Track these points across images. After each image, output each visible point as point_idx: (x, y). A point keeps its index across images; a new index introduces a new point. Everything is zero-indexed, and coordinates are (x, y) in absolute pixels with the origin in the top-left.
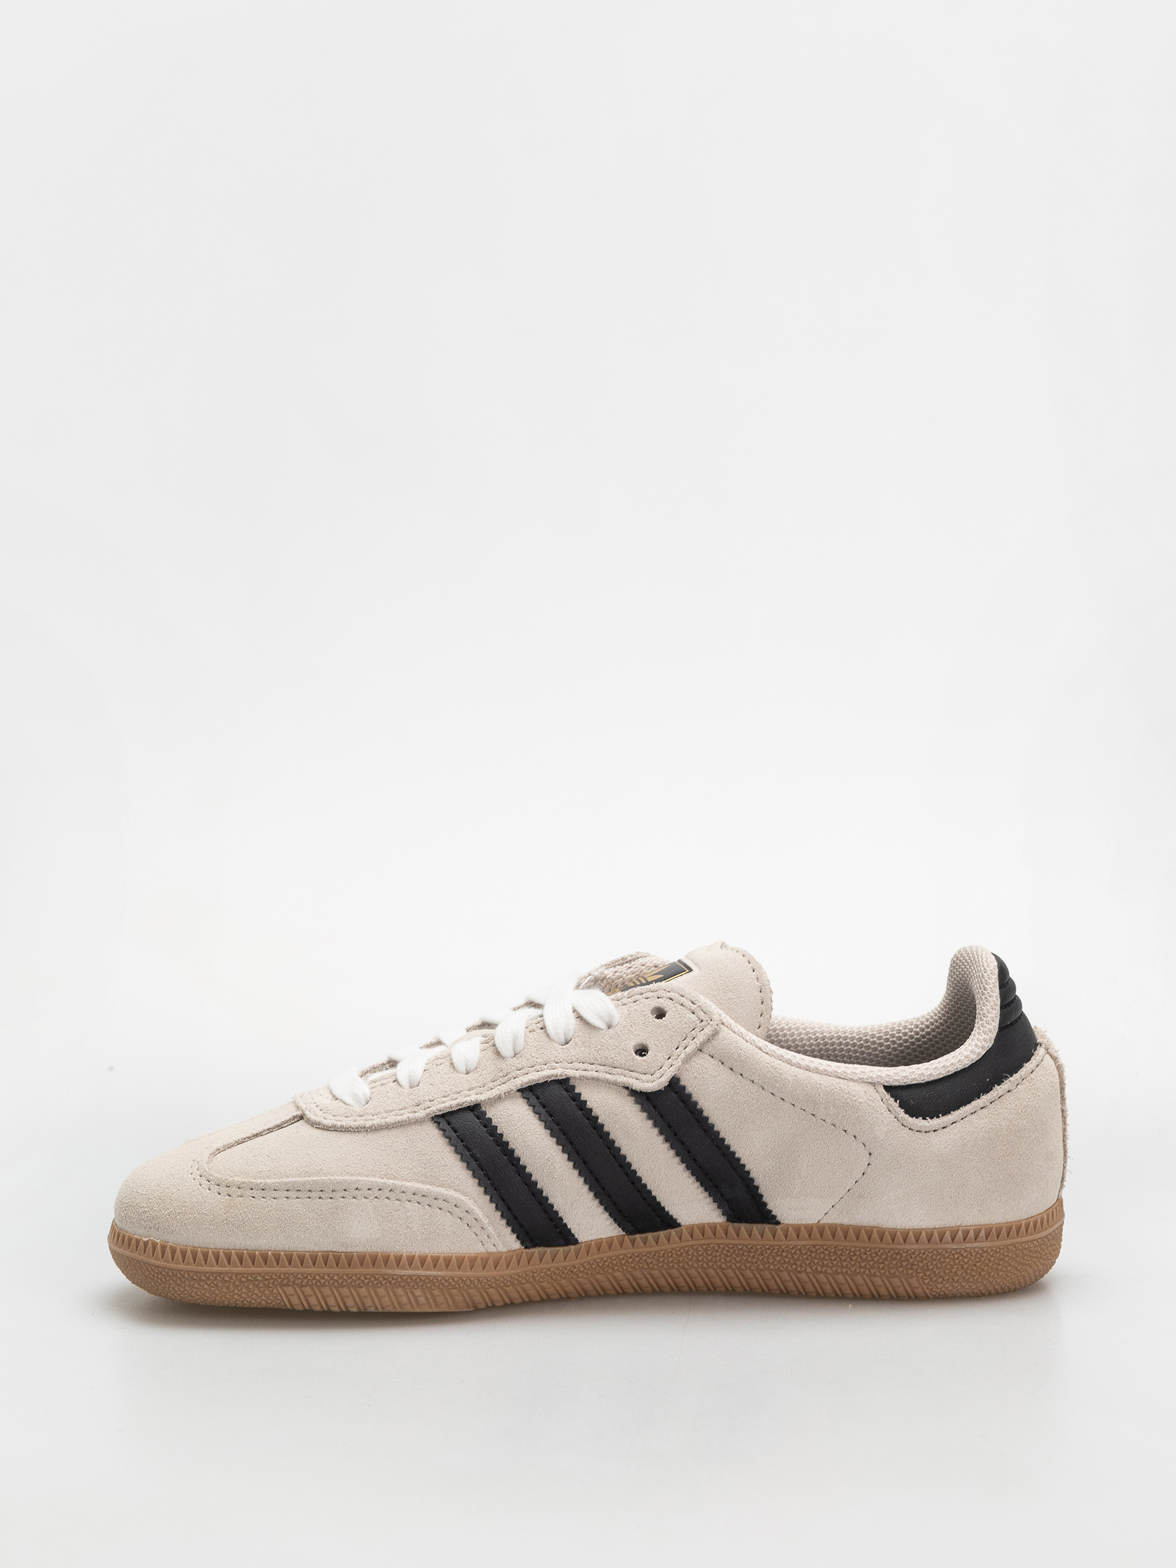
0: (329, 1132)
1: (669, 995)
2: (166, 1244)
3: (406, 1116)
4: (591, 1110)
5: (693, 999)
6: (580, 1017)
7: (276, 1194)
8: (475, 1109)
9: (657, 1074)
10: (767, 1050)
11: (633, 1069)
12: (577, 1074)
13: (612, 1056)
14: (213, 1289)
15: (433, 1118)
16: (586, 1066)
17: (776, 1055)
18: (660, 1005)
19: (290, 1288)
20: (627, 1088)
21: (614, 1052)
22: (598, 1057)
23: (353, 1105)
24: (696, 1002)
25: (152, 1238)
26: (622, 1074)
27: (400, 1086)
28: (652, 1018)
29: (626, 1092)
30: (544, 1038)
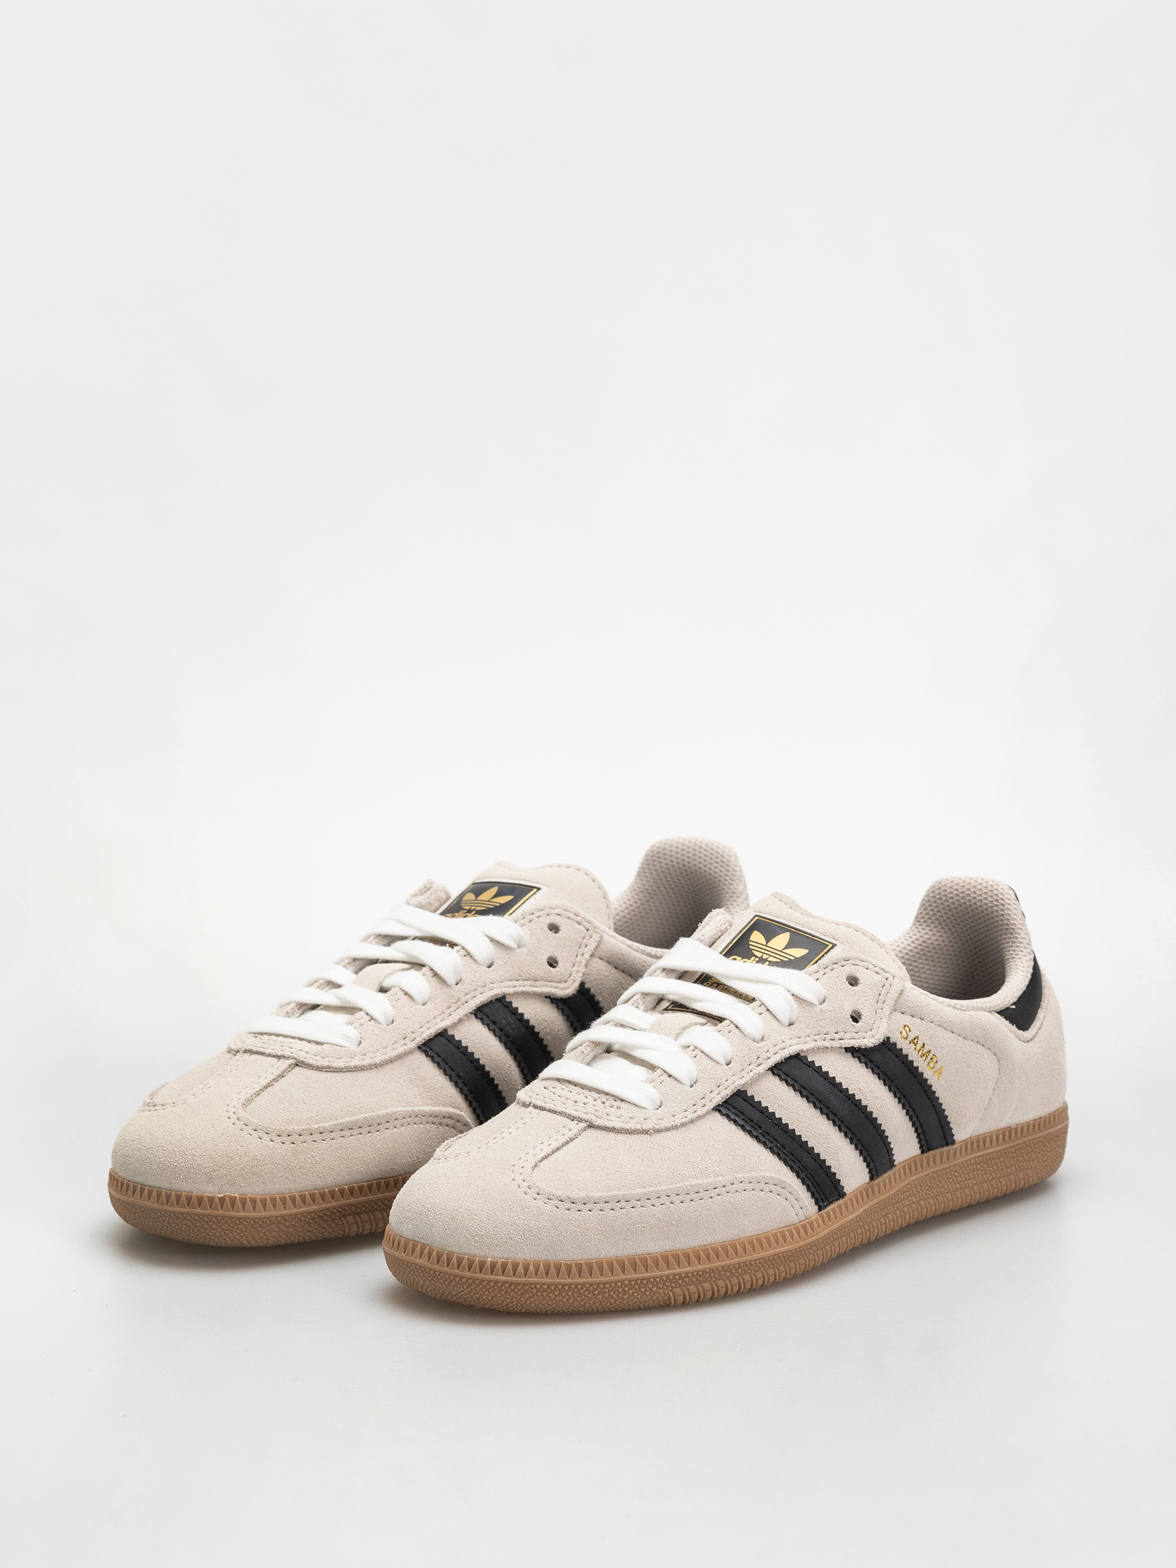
0: (342, 1073)
1: (556, 911)
2: (245, 1196)
3: (401, 1050)
4: (528, 1021)
5: (576, 913)
6: (492, 940)
7: (333, 1135)
8: (443, 1034)
9: (570, 981)
10: (635, 948)
11: (550, 979)
12: (511, 990)
13: (534, 971)
14: (290, 1230)
15: (419, 1048)
16: (515, 983)
17: (640, 951)
18: (553, 922)
19: (351, 1217)
20: (549, 997)
21: (534, 967)
22: (522, 974)
23: (349, 1046)
24: (579, 914)
25: (227, 1194)
26: (544, 986)
27: (378, 1023)
28: (551, 934)
29: (549, 1000)
30: (473, 964)
